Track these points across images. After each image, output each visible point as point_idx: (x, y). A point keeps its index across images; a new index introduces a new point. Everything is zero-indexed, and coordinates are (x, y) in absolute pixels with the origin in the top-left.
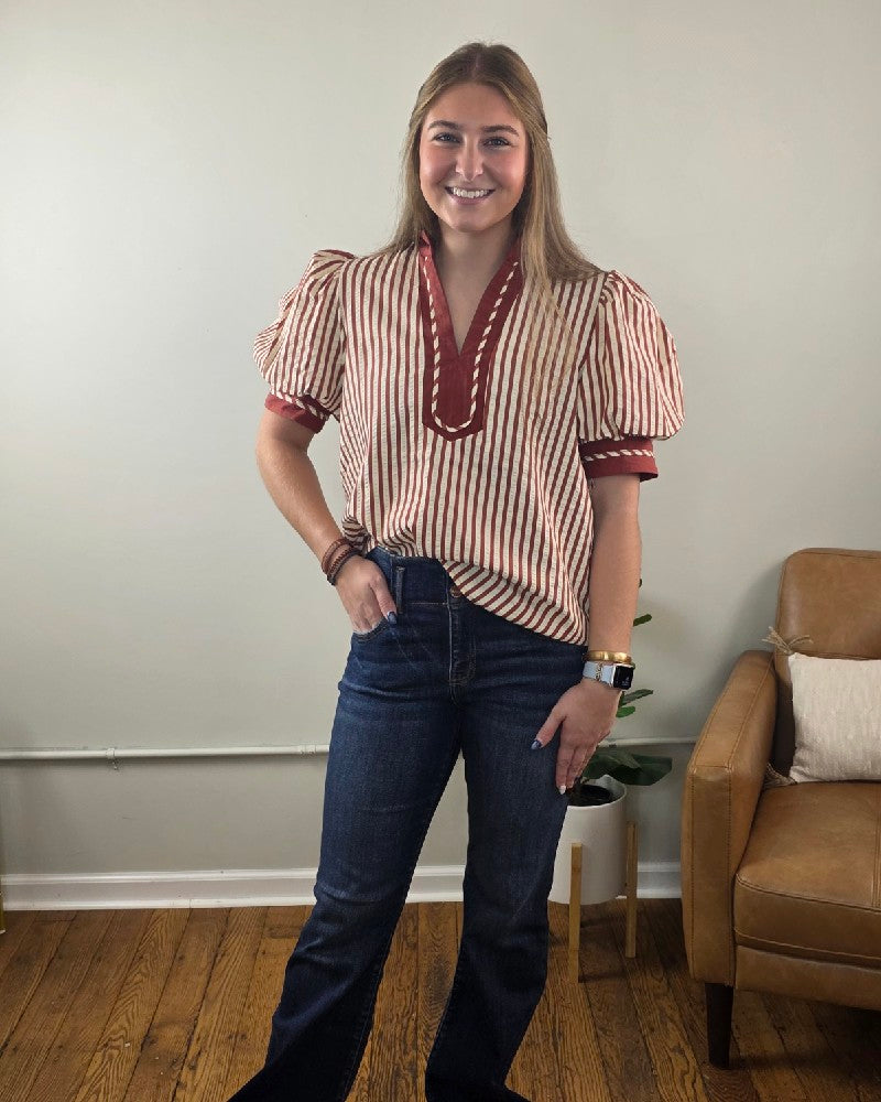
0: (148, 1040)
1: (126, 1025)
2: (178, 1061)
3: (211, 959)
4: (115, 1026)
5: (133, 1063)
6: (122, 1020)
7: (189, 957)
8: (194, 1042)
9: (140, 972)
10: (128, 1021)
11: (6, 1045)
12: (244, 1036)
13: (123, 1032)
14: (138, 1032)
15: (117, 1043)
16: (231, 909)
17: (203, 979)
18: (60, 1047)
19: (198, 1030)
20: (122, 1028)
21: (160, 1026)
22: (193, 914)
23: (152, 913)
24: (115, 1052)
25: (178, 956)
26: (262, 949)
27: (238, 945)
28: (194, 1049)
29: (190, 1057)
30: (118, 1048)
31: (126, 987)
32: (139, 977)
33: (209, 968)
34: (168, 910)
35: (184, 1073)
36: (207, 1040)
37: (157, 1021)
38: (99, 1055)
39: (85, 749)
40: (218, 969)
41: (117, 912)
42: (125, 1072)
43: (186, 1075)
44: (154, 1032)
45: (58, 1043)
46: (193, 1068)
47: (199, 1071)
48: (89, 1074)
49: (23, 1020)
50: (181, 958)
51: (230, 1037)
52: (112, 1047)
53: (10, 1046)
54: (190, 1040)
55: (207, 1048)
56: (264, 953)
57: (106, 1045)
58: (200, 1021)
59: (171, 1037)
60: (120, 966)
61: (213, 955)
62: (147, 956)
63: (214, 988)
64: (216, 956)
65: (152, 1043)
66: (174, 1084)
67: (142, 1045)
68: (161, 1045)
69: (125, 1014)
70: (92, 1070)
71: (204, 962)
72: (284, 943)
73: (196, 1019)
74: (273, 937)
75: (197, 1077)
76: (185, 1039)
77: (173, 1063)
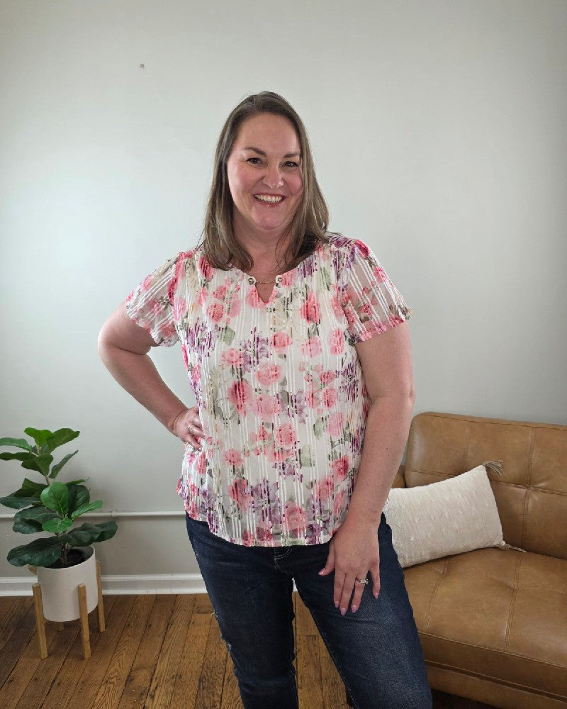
0: (130, 679)
1: (119, 669)
2: (145, 693)
3: (166, 627)
4: (112, 670)
5: (121, 692)
6: (117, 664)
7: (154, 625)
8: (154, 680)
9: (128, 635)
10: (120, 666)
11: (54, 681)
12: (180, 677)
13: (116, 674)
14: (125, 673)
15: (113, 680)
16: (177, 595)
17: (160, 639)
18: (83, 682)
19: (156, 672)
20: (116, 670)
21: (137, 669)
22: (158, 599)
23: (136, 596)
24: (112, 686)
25: (148, 625)
26: (192, 621)
27: (180, 619)
28: (153, 685)
29: (151, 690)
30: (113, 683)
31: (120, 644)
32: (127, 638)
33: (164, 632)
34: (144, 595)
35: (147, 702)
36: (161, 679)
37: (135, 666)
38: (103, 687)
40: (168, 633)
41: (118, 597)
42: (117, 698)
43: (148, 702)
44: (132, 674)
45: (81, 680)
46: (153, 697)
47: (156, 698)
48: (97, 701)
49: (65, 664)
50: (150, 626)
51: (173, 677)
52: (110, 683)
53: (57, 682)
54: (152, 680)
55: (161, 684)
56: (193, 624)
57: (107, 681)
58: (158, 667)
59: (141, 678)
60: (117, 630)
62: (132, 624)
63: (166, 645)
64: (168, 625)
65: (132, 680)
66: (142, 708)
67: (126, 682)
68: (136, 682)
69: (118, 661)
70: (98, 697)
71: (162, 628)
72: (204, 616)
73: (156, 665)
74: (198, 612)
75: (155, 701)
76: (149, 678)
77: (142, 694)
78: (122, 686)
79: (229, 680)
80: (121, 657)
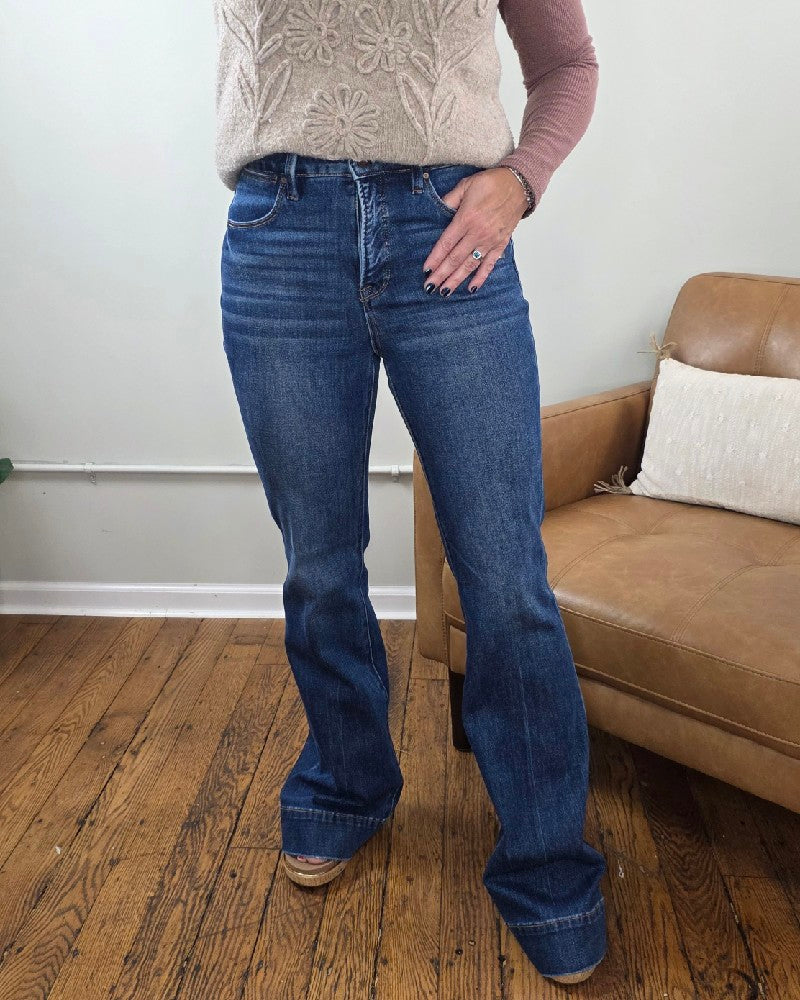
0: (99, 727)
1: (81, 713)
2: (121, 747)
3: (175, 661)
4: (69, 714)
5: (79, 746)
6: (79, 709)
7: (155, 660)
8: (141, 730)
9: (106, 669)
10: (84, 710)
12: (190, 727)
13: (76, 720)
14: (92, 719)
15: (68, 728)
16: (203, 620)
17: (163, 677)
18: (15, 729)
19: (148, 720)
20: (76, 715)
21: (113, 716)
22: (167, 623)
23: (129, 619)
24: (66, 736)
25: (144, 657)
26: (224, 653)
27: (202, 651)
28: (140, 737)
29: (134, 744)
30: (68, 732)
31: (89, 682)
32: (102, 674)
33: (171, 669)
34: (145, 618)
35: (124, 760)
36: (152, 731)
37: (111, 711)
38: (48, 739)
39: (65, 462)
40: (180, 669)
42: (69, 756)
43: (126, 760)
44: (106, 720)
45: (11, 727)
46: (135, 753)
47: (141, 755)
48: (35, 754)
50: (147, 658)
51: (177, 728)
52: (63, 732)
54: (138, 729)
55: (153, 736)
56: (226, 657)
57: (57, 730)
58: (152, 713)
59: (119, 728)
60: (89, 663)
61: (178, 657)
62: (116, 655)
63: (172, 684)
64: (181, 658)
65: (103, 729)
66: (112, 769)
67: (92, 730)
68: (109, 733)
69: (83, 703)
70: (38, 750)
71: (168, 663)
72: (246, 649)
73: (149, 711)
74: (237, 643)
75: (137, 761)
76: (133, 727)
77: (117, 748)
78: (83, 737)
79: (276, 734)
80: (89, 698)
